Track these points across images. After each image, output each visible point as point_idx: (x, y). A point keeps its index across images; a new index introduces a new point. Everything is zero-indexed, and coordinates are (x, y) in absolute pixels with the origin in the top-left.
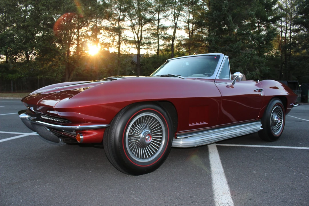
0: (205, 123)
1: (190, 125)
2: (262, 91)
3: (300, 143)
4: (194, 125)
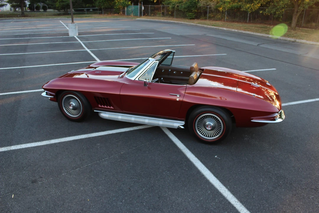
0: (112, 108)
1: (100, 106)
2: (178, 96)
3: (216, 157)
4: (103, 106)
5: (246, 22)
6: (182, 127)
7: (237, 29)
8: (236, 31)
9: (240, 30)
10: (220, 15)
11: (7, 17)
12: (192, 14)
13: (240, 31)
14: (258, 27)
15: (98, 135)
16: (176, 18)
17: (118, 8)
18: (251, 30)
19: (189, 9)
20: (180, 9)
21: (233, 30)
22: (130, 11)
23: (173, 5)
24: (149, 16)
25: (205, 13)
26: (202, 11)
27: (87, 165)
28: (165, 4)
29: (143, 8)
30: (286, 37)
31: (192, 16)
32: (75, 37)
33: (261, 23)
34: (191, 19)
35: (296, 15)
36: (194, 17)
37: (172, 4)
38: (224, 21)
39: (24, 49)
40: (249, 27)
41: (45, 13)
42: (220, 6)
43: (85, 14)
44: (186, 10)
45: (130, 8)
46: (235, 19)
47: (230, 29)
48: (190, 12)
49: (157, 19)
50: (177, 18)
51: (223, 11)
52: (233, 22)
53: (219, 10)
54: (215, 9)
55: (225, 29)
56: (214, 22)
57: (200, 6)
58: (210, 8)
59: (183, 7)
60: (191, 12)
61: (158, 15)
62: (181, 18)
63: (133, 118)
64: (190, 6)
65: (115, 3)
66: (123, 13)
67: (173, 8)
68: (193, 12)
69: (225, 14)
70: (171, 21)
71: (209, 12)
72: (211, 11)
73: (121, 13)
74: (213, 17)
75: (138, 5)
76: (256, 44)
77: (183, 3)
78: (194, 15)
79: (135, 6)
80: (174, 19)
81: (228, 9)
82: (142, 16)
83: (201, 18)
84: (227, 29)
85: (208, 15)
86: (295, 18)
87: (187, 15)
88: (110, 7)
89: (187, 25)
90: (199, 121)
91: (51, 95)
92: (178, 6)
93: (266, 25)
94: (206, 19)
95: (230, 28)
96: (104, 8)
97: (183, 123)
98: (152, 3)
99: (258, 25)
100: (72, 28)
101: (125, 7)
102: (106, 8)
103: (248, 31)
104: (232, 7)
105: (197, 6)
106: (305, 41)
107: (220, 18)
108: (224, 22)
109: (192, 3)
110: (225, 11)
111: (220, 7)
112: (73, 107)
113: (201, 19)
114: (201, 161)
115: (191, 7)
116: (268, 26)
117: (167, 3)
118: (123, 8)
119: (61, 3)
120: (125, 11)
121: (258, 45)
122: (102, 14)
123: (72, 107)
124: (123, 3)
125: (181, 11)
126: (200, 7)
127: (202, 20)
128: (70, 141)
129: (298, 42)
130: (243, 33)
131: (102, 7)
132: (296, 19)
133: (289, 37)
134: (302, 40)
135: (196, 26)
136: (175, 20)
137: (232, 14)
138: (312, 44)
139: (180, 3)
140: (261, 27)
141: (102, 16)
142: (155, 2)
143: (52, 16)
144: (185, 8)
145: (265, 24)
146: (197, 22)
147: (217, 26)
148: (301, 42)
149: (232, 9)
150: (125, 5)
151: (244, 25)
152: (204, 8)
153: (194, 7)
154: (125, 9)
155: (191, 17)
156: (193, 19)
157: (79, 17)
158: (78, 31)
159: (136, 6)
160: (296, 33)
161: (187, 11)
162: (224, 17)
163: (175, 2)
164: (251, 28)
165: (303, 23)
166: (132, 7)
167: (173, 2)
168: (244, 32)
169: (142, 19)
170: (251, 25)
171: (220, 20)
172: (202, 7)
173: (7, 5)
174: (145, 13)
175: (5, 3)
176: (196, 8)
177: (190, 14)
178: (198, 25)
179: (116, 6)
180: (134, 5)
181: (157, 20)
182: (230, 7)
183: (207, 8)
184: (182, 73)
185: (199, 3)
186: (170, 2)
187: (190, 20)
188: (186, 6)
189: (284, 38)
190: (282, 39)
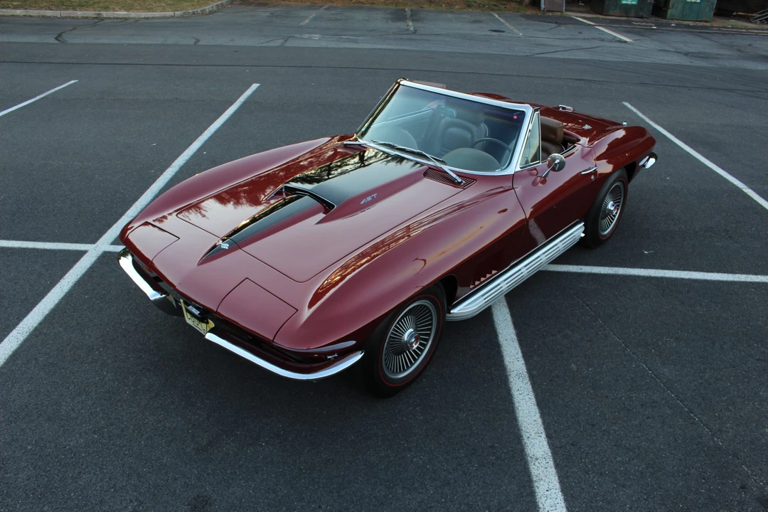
1: (471, 287)
2: (593, 170)
3: (646, 252)
4: (477, 284)
97: (583, 225)
189: (65, 13)
190: (62, 18)
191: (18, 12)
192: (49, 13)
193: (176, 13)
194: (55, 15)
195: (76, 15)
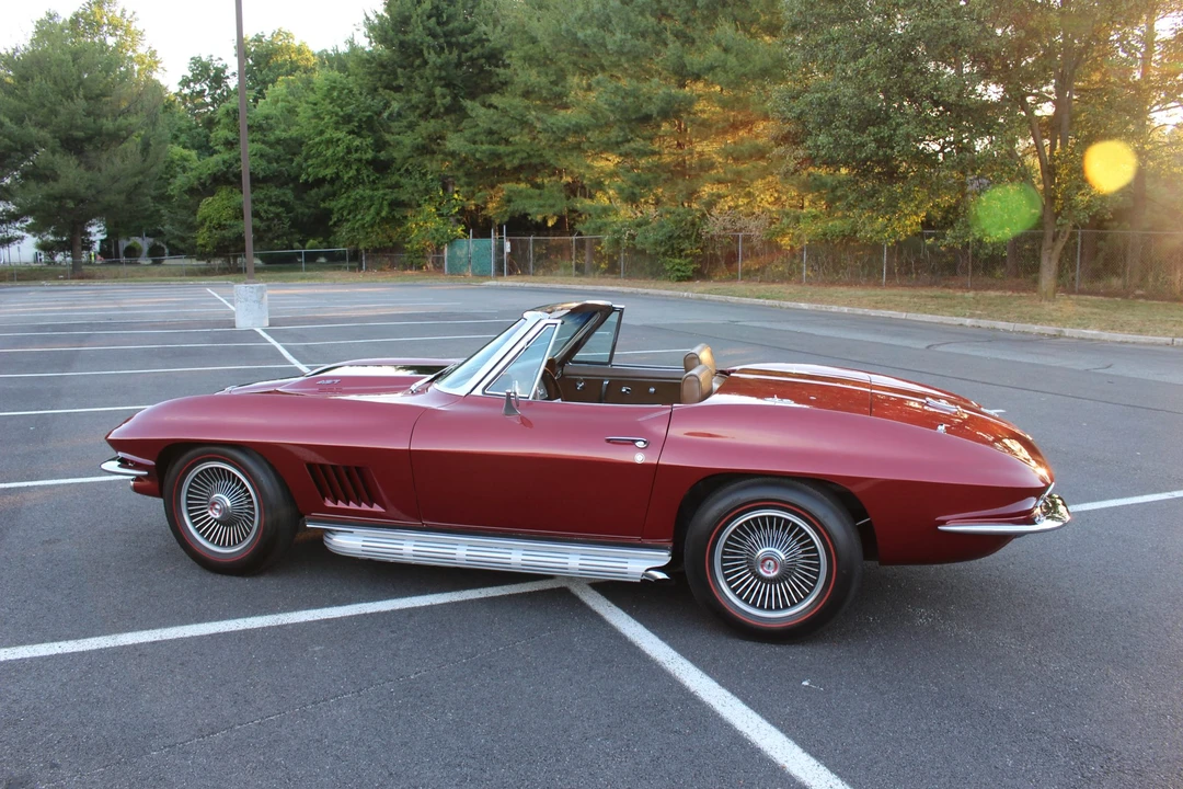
0: (377, 508)
1: (329, 504)
2: (640, 444)
3: (806, 683)
4: (341, 505)
5: (878, 284)
6: (661, 575)
7: (845, 306)
8: (846, 310)
9: (859, 306)
10: (783, 262)
11: (18, 280)
12: (683, 262)
13: (860, 311)
14: (921, 297)
15: (316, 618)
16: (625, 278)
17: (417, 251)
18: (897, 306)
19: (672, 245)
20: (639, 247)
21: (835, 308)
22: (461, 258)
23: (615, 232)
24: (529, 273)
25: (732, 258)
26: (719, 253)
27: (262, 718)
28: (588, 229)
29: (507, 247)
30: (1026, 323)
31: (683, 268)
32: (258, 330)
33: (931, 285)
34: (680, 279)
35: (1052, 248)
36: (689, 274)
37: (609, 230)
38: (800, 282)
39: (67, 361)
40: (892, 297)
41: (157, 269)
42: (783, 229)
43: (299, 269)
44: (663, 250)
45: (461, 248)
46: (838, 273)
47: (823, 307)
48: (673, 255)
49: (557, 282)
50: (629, 276)
51: (792, 247)
52: (833, 283)
53: (781, 246)
54: (764, 243)
55: (804, 305)
56: (763, 286)
57: (712, 233)
58: (747, 239)
59: (651, 240)
60: (681, 257)
61: (562, 271)
62: (645, 278)
63: (461, 550)
64: (676, 235)
65: (408, 231)
66: (435, 266)
67: (617, 242)
68: (687, 256)
69: (802, 260)
70: (611, 288)
71: (743, 253)
72: (752, 252)
73: (430, 265)
74: (758, 270)
75: (490, 237)
76: (922, 345)
77: (649, 227)
78: (692, 267)
79: (479, 241)
80: (618, 281)
81: (810, 241)
82: (503, 275)
83: (716, 275)
84: (813, 306)
85: (740, 265)
86: (1050, 259)
87: (668, 268)
88: (391, 244)
89: (666, 299)
90: (726, 545)
91: (137, 466)
92: (632, 237)
93: (951, 291)
94: (734, 278)
95: (821, 302)
96: (367, 250)
97: (664, 558)
98: (541, 228)
99: (923, 292)
100: (246, 300)
101: (442, 244)
102: (376, 250)
103: (889, 309)
104: (825, 235)
105: (699, 236)
106: (1095, 332)
107: (783, 273)
108: (799, 287)
109: (683, 224)
110: (802, 250)
111: (784, 235)
112: (224, 510)
113: (717, 278)
114: (746, 701)
115: (679, 237)
116: (959, 293)
117: (593, 226)
118: (438, 249)
119: (214, 231)
120: (443, 258)
121: (928, 347)
122: (360, 268)
123: (220, 511)
124: (437, 230)
125: (643, 252)
126: (712, 236)
127: (721, 281)
128: (200, 638)
129: (1073, 337)
130: (870, 316)
131: (361, 247)
132: (1055, 263)
133: (1036, 323)
134: (1085, 328)
135: (700, 299)
136: (624, 285)
137: (827, 257)
138: (1121, 342)
139: (639, 225)
140: (932, 297)
141: (359, 276)
142: (550, 224)
143: (181, 276)
144: (657, 243)
145: (947, 286)
146: (702, 288)
147: (773, 299)
148: (1081, 336)
149: (827, 241)
150: (442, 237)
151: (873, 293)
152: (725, 241)
153: (688, 237)
154: (443, 250)
155: (679, 274)
156: (689, 279)
157: (276, 280)
158: (270, 312)
159: (483, 242)
160: (1060, 310)
161: (665, 254)
162: (800, 270)
163: (622, 222)
164: (898, 299)
165: (1077, 279)
166: (470, 246)
167: (614, 222)
168: (873, 313)
169: (505, 284)
170: (895, 291)
171: (784, 278)
172: (719, 236)
173: (22, 238)
174: (515, 265)
175: (19, 233)
176: (696, 241)
177: (677, 261)
178: (707, 296)
179: (409, 242)
180: (474, 237)
181: (558, 286)
182: (816, 235)
183: (736, 239)
184: (652, 390)
185: (706, 224)
186: (605, 224)
187: (676, 285)
188: (660, 234)
189: (1019, 327)
190: (1014, 331)
191: (968, 322)
192: (1001, 325)
193: (1176, 340)
194: (1007, 328)
195: (1031, 330)
